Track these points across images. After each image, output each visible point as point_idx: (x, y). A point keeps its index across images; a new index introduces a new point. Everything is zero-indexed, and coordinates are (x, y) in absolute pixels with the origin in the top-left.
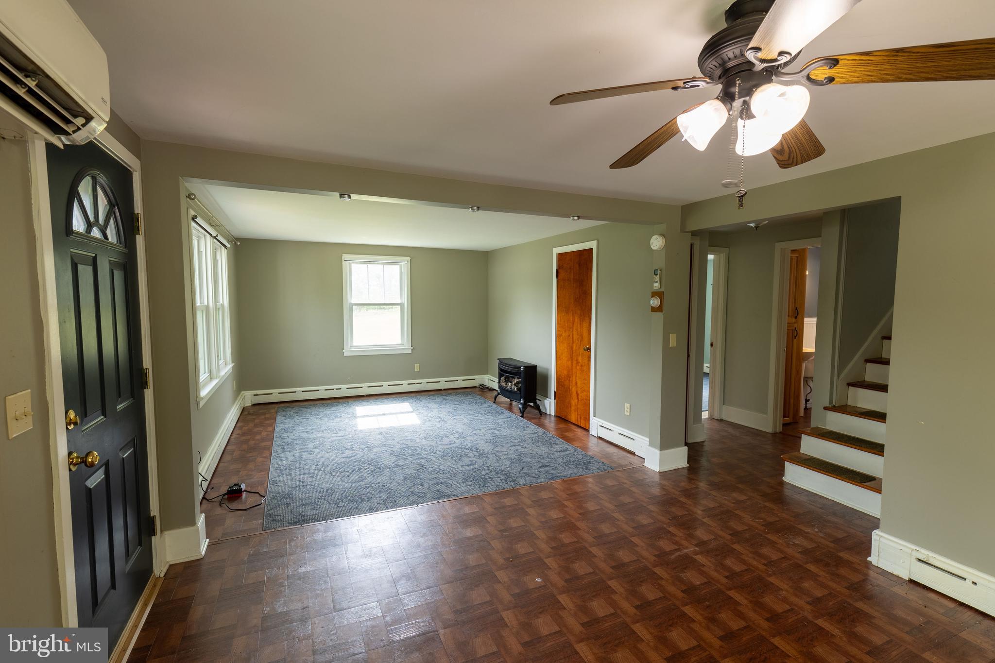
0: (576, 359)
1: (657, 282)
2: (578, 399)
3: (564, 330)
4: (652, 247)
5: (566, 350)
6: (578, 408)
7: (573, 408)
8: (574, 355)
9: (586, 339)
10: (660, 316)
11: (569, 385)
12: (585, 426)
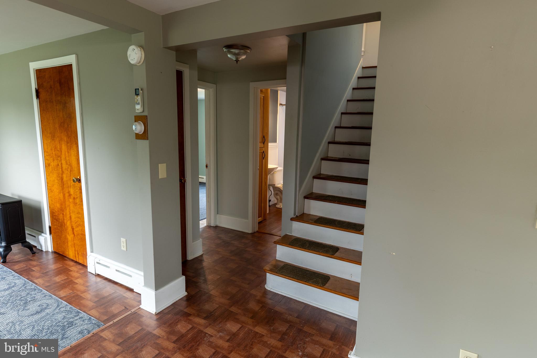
0: (67, 191)
1: (138, 104)
2: (74, 233)
3: (52, 159)
4: (129, 60)
5: (57, 181)
6: (74, 244)
7: (70, 244)
8: (65, 186)
9: (76, 169)
10: (144, 144)
11: (64, 219)
12: (84, 262)
